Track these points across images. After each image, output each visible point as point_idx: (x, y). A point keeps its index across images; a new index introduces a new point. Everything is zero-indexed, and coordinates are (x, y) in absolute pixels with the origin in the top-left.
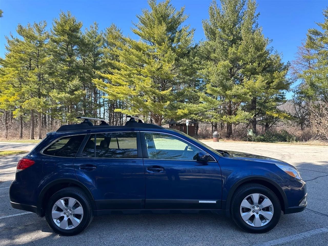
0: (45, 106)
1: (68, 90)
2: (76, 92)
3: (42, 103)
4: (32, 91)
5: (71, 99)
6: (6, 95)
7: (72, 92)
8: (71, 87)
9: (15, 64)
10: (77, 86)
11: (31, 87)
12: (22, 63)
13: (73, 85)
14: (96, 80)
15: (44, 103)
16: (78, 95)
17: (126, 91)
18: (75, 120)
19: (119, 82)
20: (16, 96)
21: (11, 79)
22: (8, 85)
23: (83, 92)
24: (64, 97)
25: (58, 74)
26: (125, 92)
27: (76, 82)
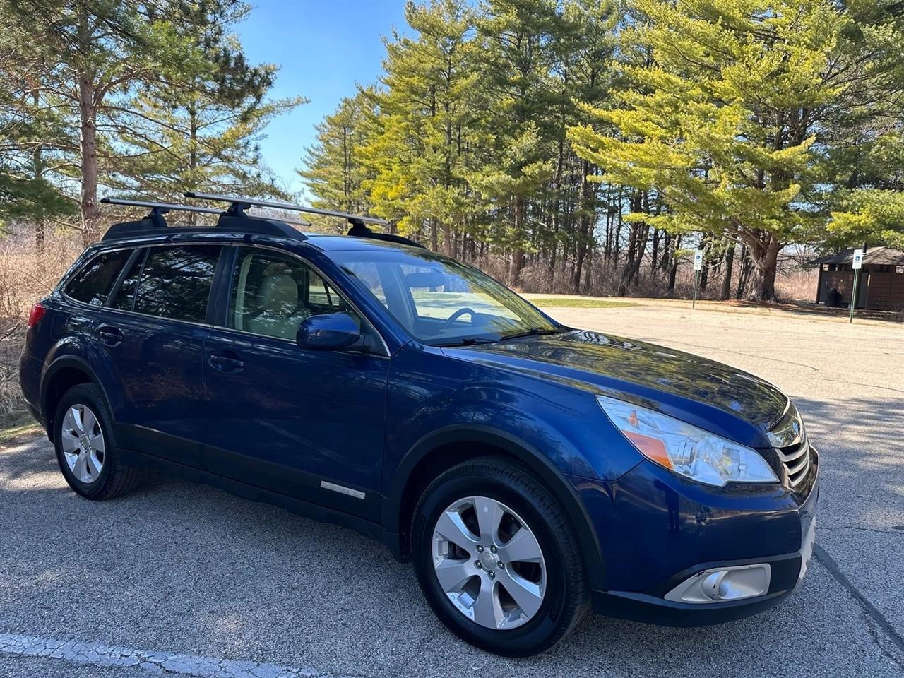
0: (457, 207)
1: (507, 163)
2: (525, 170)
3: (450, 201)
4: (432, 170)
5: (513, 187)
6: (383, 183)
7: (516, 170)
8: (516, 155)
9: (401, 105)
10: (531, 151)
11: (428, 161)
12: (414, 101)
13: (521, 150)
14: (577, 129)
15: (456, 200)
16: (529, 176)
17: (651, 155)
18: (524, 245)
19: (643, 129)
20: (401, 186)
21: (393, 144)
22: (391, 160)
23: (544, 167)
24: (498, 183)
25: (487, 121)
26: (648, 158)
27: (529, 139)
